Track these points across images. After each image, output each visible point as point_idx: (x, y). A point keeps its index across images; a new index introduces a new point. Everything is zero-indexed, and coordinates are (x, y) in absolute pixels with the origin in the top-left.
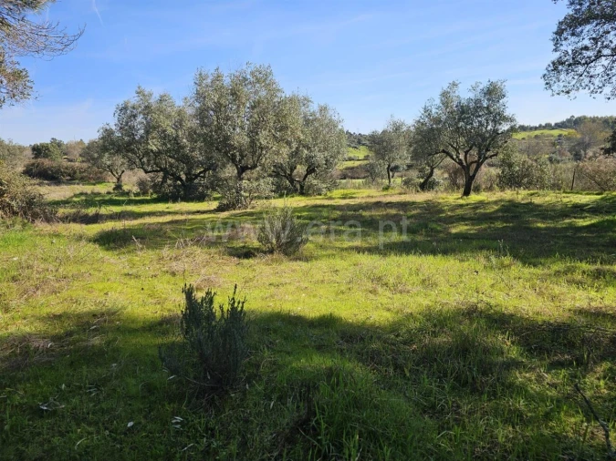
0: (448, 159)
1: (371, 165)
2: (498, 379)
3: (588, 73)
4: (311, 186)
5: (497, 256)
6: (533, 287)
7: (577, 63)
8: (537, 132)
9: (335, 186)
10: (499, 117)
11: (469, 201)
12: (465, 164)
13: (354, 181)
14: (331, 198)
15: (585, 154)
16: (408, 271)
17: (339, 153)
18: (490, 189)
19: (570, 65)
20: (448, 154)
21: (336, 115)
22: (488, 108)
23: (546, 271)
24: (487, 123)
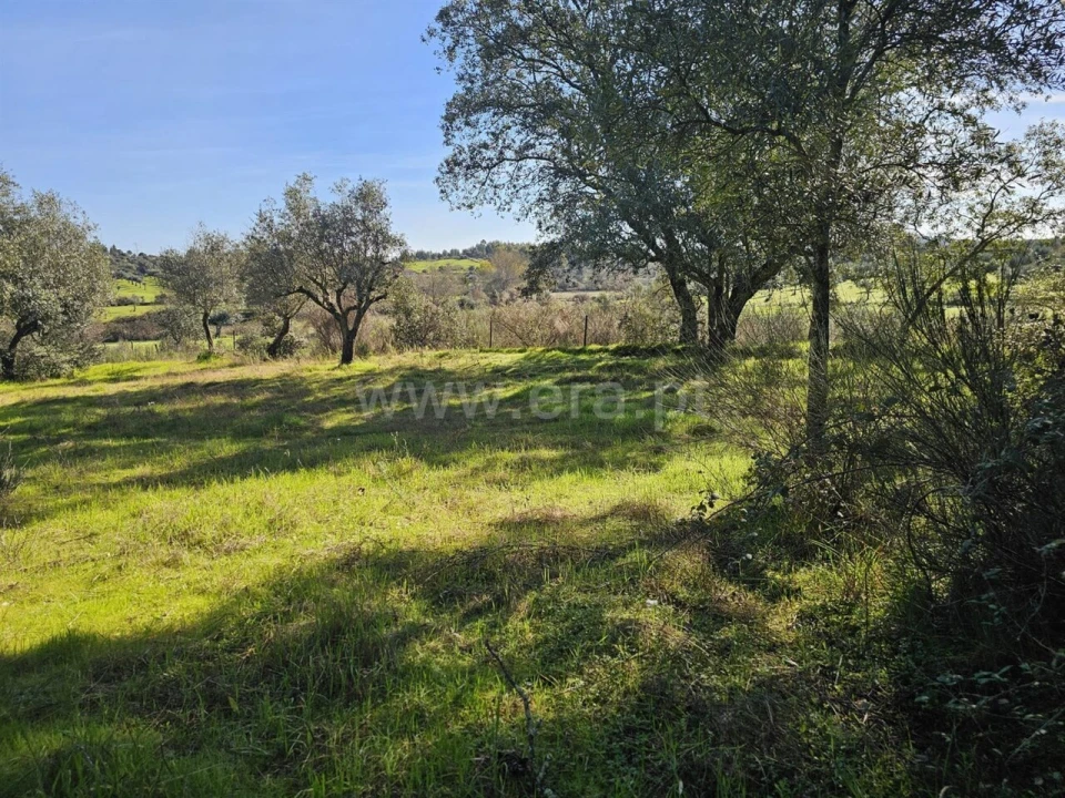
0: (311, 302)
1: (169, 313)
2: (389, 665)
3: (491, 180)
4: (31, 360)
5: (391, 460)
6: (443, 500)
7: (476, 166)
8: (442, 263)
9: (92, 356)
10: (382, 238)
11: (351, 373)
12: (338, 311)
13: (136, 344)
14: (83, 382)
15: (501, 296)
16: (241, 510)
17: (93, 290)
18: (383, 350)
19: (468, 168)
20: (310, 295)
21: (79, 215)
22: (363, 222)
23: (461, 471)
24: (366, 246)
